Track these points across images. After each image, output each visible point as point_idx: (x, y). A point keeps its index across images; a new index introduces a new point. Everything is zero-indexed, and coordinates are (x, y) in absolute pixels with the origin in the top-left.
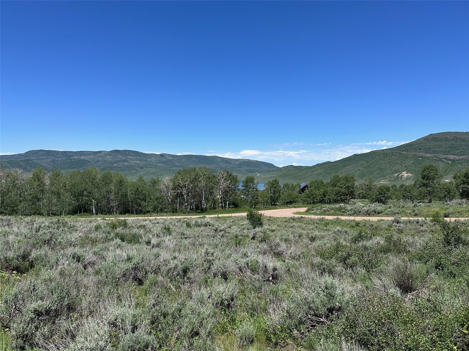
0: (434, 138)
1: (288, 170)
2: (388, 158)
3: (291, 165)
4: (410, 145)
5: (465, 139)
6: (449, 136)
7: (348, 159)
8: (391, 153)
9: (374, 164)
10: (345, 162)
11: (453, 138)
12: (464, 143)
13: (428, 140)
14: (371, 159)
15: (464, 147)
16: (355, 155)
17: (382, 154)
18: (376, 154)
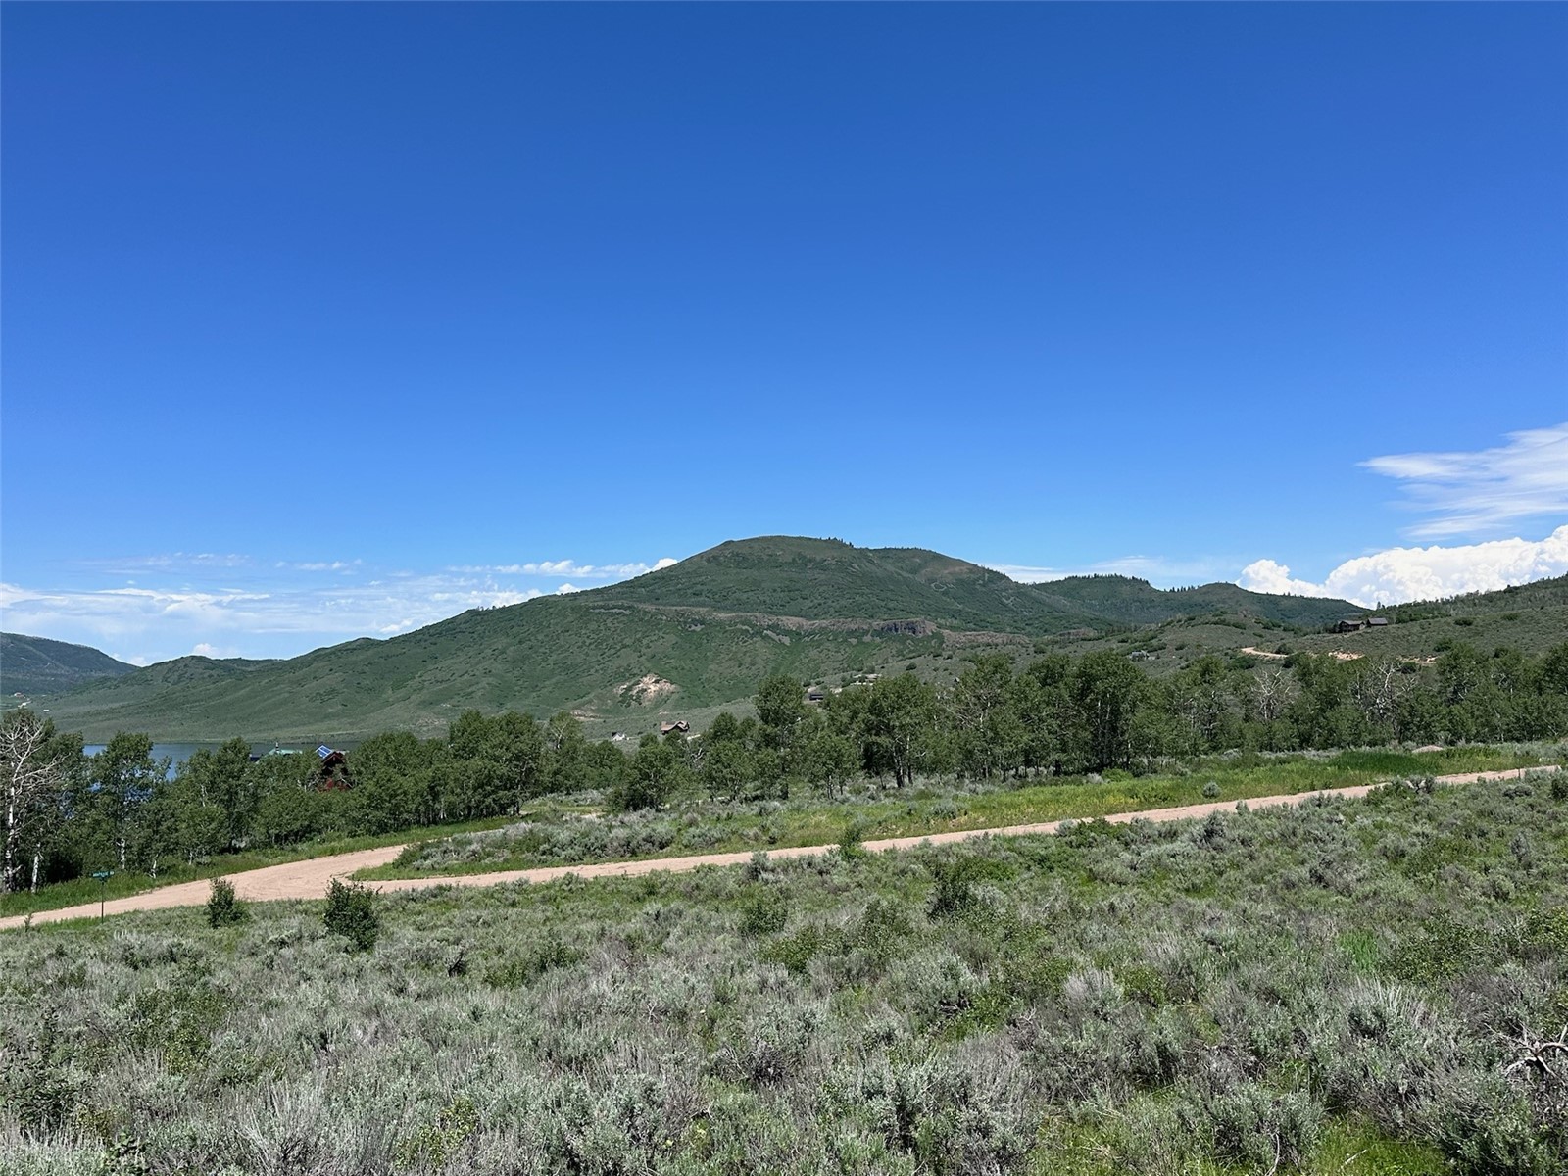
0: (738, 555)
1: (181, 676)
2: (593, 626)
3: (193, 657)
4: (664, 578)
5: (826, 563)
6: (782, 550)
7: (447, 631)
8: (601, 607)
9: (542, 650)
10: (433, 640)
11: (794, 559)
12: (823, 577)
13: (719, 564)
14: (532, 630)
15: (825, 588)
16: (473, 614)
17: (573, 609)
18: (551, 610)
